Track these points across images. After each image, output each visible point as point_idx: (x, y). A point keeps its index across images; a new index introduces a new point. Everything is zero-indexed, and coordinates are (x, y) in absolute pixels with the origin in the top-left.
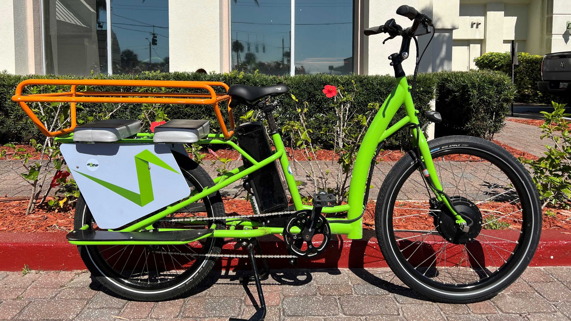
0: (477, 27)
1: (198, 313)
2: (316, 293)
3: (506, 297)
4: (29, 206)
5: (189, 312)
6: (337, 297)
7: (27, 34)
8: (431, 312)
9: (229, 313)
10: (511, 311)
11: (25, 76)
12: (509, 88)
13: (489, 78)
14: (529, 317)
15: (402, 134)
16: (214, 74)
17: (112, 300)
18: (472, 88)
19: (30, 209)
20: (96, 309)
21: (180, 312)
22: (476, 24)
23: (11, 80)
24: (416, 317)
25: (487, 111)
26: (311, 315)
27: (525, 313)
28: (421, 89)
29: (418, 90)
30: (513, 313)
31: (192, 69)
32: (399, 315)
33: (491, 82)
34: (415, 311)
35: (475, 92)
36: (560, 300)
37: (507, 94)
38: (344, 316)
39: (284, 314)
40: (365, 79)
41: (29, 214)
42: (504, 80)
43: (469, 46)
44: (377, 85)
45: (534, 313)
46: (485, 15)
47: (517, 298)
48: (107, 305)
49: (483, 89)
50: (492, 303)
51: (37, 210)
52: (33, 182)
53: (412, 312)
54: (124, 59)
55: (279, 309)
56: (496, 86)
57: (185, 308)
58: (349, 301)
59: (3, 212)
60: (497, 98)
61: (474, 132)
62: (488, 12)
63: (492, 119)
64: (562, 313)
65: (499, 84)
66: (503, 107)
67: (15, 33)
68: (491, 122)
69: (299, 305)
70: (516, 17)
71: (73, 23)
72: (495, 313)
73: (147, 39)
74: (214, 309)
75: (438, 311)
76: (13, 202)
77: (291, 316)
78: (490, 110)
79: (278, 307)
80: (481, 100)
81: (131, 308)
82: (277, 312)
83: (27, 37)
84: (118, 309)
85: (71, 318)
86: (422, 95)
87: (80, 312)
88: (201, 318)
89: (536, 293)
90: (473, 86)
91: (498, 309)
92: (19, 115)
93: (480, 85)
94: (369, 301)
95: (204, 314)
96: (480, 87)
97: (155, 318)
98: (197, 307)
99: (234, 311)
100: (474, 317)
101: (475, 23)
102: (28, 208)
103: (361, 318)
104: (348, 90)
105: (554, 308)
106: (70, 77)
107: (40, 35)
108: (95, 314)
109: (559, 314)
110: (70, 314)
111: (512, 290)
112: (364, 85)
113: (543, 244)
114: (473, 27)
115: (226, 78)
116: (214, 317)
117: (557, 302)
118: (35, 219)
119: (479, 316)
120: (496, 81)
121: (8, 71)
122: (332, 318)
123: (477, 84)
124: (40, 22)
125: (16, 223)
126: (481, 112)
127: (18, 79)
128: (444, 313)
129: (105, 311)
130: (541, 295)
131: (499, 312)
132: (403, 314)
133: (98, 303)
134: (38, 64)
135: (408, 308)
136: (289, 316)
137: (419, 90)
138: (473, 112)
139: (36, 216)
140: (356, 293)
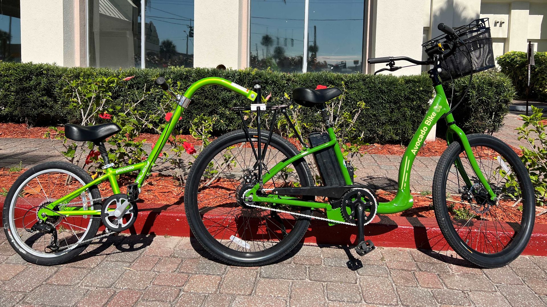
1: (191, 270)
2: (291, 262)
3: (455, 276)
4: (67, 178)
5: (184, 269)
6: (307, 266)
7: (74, 31)
8: (384, 283)
9: (215, 272)
10: (455, 288)
11: (71, 68)
12: (509, 90)
13: (488, 80)
14: (469, 293)
15: (402, 130)
16: (231, 70)
17: (125, 256)
18: (471, 89)
19: (68, 181)
20: (112, 261)
21: (177, 269)
23: (59, 71)
24: (370, 286)
25: (486, 111)
26: (282, 278)
27: (467, 290)
28: (421, 89)
29: (417, 90)
30: (456, 290)
31: (213, 65)
32: (356, 283)
33: (491, 84)
34: (371, 281)
35: (475, 93)
36: (504, 282)
37: (506, 95)
38: (309, 281)
39: (260, 276)
40: (368, 77)
41: (67, 185)
42: (504, 82)
44: (379, 83)
45: (476, 291)
47: (464, 278)
48: (121, 259)
49: (482, 90)
50: (441, 280)
51: (74, 182)
52: (70, 158)
53: (368, 282)
54: (164, 50)
55: (257, 272)
56: (496, 87)
57: (182, 266)
58: (317, 270)
59: (47, 183)
60: (496, 99)
61: (473, 131)
63: (491, 119)
64: (501, 293)
65: (498, 85)
66: (502, 107)
68: (490, 121)
69: (274, 270)
71: (117, 17)
72: (440, 288)
73: (185, 31)
74: (205, 268)
75: (390, 283)
76: (56, 175)
77: (265, 278)
78: (489, 110)
79: (257, 270)
80: (480, 100)
81: (139, 263)
82: (255, 274)
84: (129, 262)
85: (92, 267)
86: (422, 94)
87: (100, 263)
88: (193, 274)
89: (484, 275)
90: (473, 87)
91: (444, 285)
92: (65, 102)
93: (479, 86)
94: (334, 271)
95: (196, 271)
96: (479, 88)
97: (157, 271)
98: (191, 266)
99: (220, 270)
100: (420, 289)
102: (67, 180)
103: (324, 284)
104: (351, 87)
105: (495, 289)
106: (107, 69)
108: (111, 265)
109: (499, 293)
110: (92, 264)
111: (462, 271)
112: (367, 83)
113: (500, 234)
115: (241, 74)
116: (203, 274)
117: (500, 284)
118: (72, 189)
119: (426, 289)
120: (496, 83)
121: (57, 63)
122: (299, 282)
123: (476, 85)
124: (85, 21)
125: (57, 192)
126: (480, 112)
127: (65, 70)
128: (395, 285)
129: (119, 263)
130: (488, 277)
131: (444, 287)
132: (360, 283)
133: (114, 257)
134: (83, 57)
135: (365, 279)
136: (264, 277)
137: (419, 90)
138: (472, 111)
139: (73, 187)
140: (324, 264)
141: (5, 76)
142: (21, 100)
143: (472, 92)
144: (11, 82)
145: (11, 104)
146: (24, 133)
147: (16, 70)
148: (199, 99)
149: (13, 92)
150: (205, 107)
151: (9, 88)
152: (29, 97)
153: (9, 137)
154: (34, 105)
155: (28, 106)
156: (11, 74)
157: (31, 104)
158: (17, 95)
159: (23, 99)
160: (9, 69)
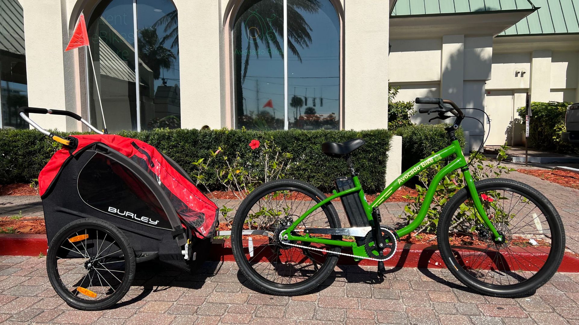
0: (522, 76)
7: (75, 99)
22: (521, 73)
43: (514, 95)
46: (530, 61)
62: (533, 59)
67: (65, 99)
70: (567, 63)
83: (76, 101)
101: (519, 72)
107: (86, 99)
114: (517, 76)
141: (13, 142)
142: (28, 163)
143: (426, 144)
144: (18, 146)
145: (20, 166)
146: (32, 191)
147: (22, 136)
148: (181, 157)
149: (20, 155)
150: (187, 164)
151: (18, 152)
152: (34, 159)
153: (18, 195)
154: (39, 166)
155: (34, 168)
156: (18, 140)
157: (37, 166)
158: (24, 158)
159: (30, 161)
160: (16, 135)
